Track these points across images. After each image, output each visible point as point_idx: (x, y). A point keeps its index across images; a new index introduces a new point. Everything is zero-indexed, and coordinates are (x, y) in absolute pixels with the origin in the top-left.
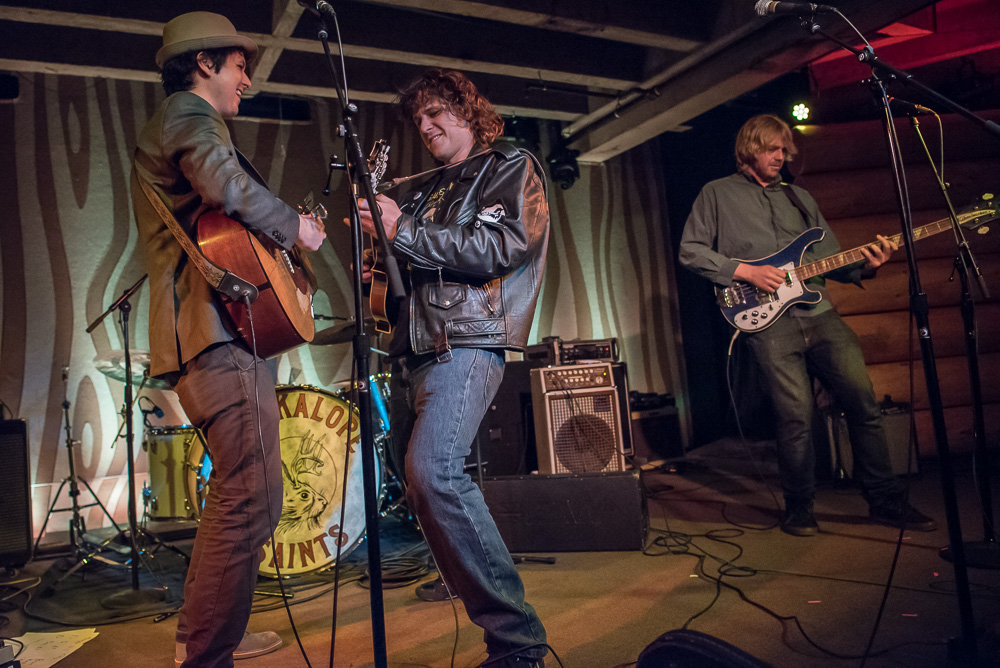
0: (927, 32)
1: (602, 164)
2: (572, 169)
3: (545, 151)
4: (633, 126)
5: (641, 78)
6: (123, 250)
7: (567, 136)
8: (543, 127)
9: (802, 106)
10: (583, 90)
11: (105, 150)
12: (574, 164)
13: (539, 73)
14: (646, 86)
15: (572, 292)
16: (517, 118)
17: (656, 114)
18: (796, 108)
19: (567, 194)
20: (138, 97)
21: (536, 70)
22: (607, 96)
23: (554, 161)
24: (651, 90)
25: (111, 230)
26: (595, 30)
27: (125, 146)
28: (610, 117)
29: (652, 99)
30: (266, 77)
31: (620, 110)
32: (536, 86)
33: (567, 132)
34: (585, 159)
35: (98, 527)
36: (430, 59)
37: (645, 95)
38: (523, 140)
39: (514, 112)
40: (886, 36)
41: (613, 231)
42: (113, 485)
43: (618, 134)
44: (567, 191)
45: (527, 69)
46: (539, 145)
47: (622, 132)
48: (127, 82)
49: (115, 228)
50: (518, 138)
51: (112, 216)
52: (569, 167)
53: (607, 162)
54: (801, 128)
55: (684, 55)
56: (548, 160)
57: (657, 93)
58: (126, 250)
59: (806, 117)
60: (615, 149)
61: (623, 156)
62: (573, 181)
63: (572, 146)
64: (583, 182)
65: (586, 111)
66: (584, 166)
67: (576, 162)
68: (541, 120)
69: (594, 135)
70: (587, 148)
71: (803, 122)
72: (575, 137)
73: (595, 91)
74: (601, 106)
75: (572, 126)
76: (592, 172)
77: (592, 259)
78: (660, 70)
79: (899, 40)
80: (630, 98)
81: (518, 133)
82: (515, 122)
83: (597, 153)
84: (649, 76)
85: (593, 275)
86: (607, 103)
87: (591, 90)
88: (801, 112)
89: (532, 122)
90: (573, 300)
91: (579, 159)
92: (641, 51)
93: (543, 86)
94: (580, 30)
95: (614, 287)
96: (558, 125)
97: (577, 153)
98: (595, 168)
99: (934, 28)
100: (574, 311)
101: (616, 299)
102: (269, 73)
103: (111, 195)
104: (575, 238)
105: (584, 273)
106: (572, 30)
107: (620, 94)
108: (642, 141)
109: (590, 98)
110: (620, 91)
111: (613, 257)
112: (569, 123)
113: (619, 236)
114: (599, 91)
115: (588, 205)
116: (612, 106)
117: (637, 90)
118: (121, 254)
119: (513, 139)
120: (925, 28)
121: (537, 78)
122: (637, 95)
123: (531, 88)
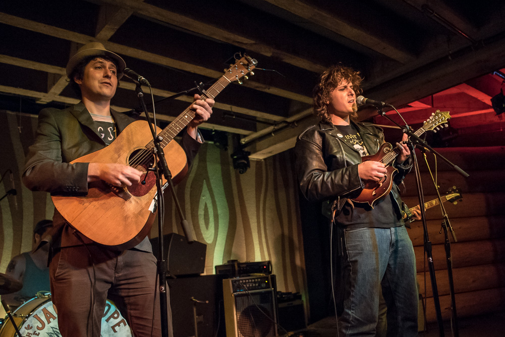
0: (429, 106)
1: (263, 160)
2: (246, 162)
3: (230, 151)
4: (281, 141)
5: (287, 115)
7: (243, 143)
8: (230, 137)
10: (254, 119)
12: (247, 159)
13: (231, 107)
14: (289, 120)
15: (243, 233)
16: (215, 131)
19: (242, 176)
21: (229, 106)
22: (267, 123)
23: (235, 157)
24: (293, 123)
26: (265, 88)
28: (269, 134)
29: (293, 128)
30: (59, 93)
31: (275, 131)
32: (229, 114)
33: (243, 141)
34: (253, 157)
36: (168, 93)
37: (289, 125)
38: (218, 144)
39: (214, 127)
40: (410, 106)
41: (268, 199)
43: (273, 145)
44: (243, 175)
45: (225, 105)
46: (228, 148)
47: (275, 144)
50: (215, 142)
52: (243, 161)
53: (265, 159)
56: (232, 156)
57: (296, 125)
60: (270, 152)
61: (274, 156)
62: (246, 169)
63: (246, 149)
64: (251, 171)
65: (255, 130)
66: (253, 161)
67: (248, 158)
68: (229, 133)
69: (259, 144)
70: (255, 151)
72: (247, 144)
73: (261, 120)
74: (264, 128)
75: (246, 138)
76: (256, 164)
77: (255, 215)
78: (298, 112)
79: (417, 109)
80: (281, 126)
81: (215, 139)
82: (213, 133)
83: (260, 154)
84: (292, 115)
85: (256, 224)
86: (267, 127)
87: (258, 119)
89: (224, 134)
90: (244, 239)
91: (250, 157)
92: (288, 101)
93: (233, 116)
94: (257, 87)
95: (268, 231)
96: (239, 137)
97: (249, 154)
98: (258, 162)
99: (433, 106)
100: (244, 245)
101: (268, 238)
102: (61, 90)
104: (246, 202)
105: (251, 223)
106: (252, 87)
107: (275, 123)
108: (285, 149)
109: (257, 123)
110: (275, 121)
111: (267, 214)
112: (245, 136)
113: (271, 202)
114: (263, 120)
115: (254, 184)
116: (271, 128)
117: (286, 122)
119: (212, 143)
120: (428, 105)
121: (230, 110)
122: (284, 125)
123: (226, 116)
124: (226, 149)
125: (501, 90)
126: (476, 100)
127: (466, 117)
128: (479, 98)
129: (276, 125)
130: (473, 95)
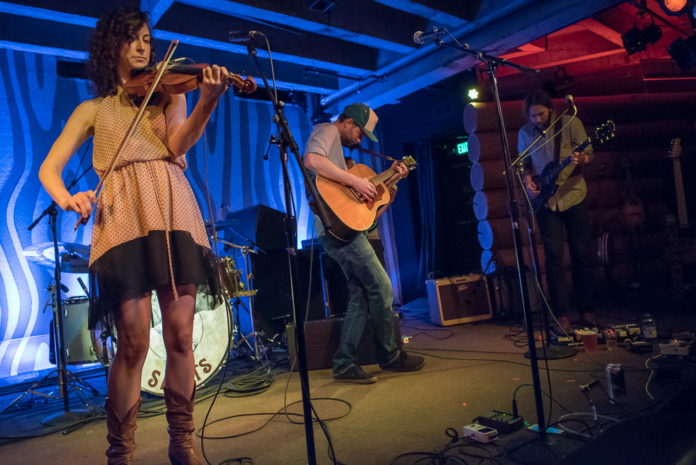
0: (542, 50)
3: (310, 114)
5: (374, 69)
6: (21, 175)
7: (324, 104)
8: (309, 98)
9: (474, 90)
10: (335, 74)
11: (7, 102)
13: (313, 63)
14: (378, 73)
16: (294, 91)
17: (383, 92)
18: (470, 91)
20: (30, 64)
21: (311, 60)
22: (351, 79)
23: (316, 120)
24: (382, 77)
25: (12, 160)
27: (21, 99)
28: (354, 92)
29: (382, 82)
31: (361, 88)
32: (311, 70)
33: (324, 102)
35: (7, 376)
37: (377, 79)
38: (296, 106)
39: (292, 87)
40: (520, 51)
42: (17, 345)
45: (306, 59)
46: (307, 109)
48: (22, 52)
49: (14, 159)
50: (294, 104)
51: (12, 150)
54: (474, 104)
55: (403, 56)
56: (312, 119)
57: (386, 79)
58: (24, 175)
59: (476, 97)
63: (327, 111)
65: (337, 88)
68: (308, 92)
69: (342, 104)
71: (475, 101)
72: (328, 105)
73: (344, 75)
74: (348, 85)
75: (327, 98)
78: (387, 63)
79: (528, 53)
80: (368, 81)
81: (294, 101)
82: (291, 94)
84: (380, 68)
86: (352, 83)
87: (340, 74)
88: (473, 94)
89: (302, 94)
91: (331, 119)
92: (375, 51)
93: (316, 71)
94: (344, 36)
96: (318, 97)
97: (331, 116)
99: (547, 49)
103: (11, 135)
106: (338, 36)
107: (360, 79)
109: (340, 79)
110: (361, 76)
112: (325, 96)
114: (347, 75)
116: (356, 85)
117: (374, 76)
118: (20, 178)
119: (291, 105)
120: (542, 47)
121: (312, 65)
122: (372, 79)
123: (308, 72)
124: (306, 112)
125: (635, 24)
126: (601, 39)
127: (584, 61)
128: (605, 37)
129: (362, 80)
130: (598, 33)
